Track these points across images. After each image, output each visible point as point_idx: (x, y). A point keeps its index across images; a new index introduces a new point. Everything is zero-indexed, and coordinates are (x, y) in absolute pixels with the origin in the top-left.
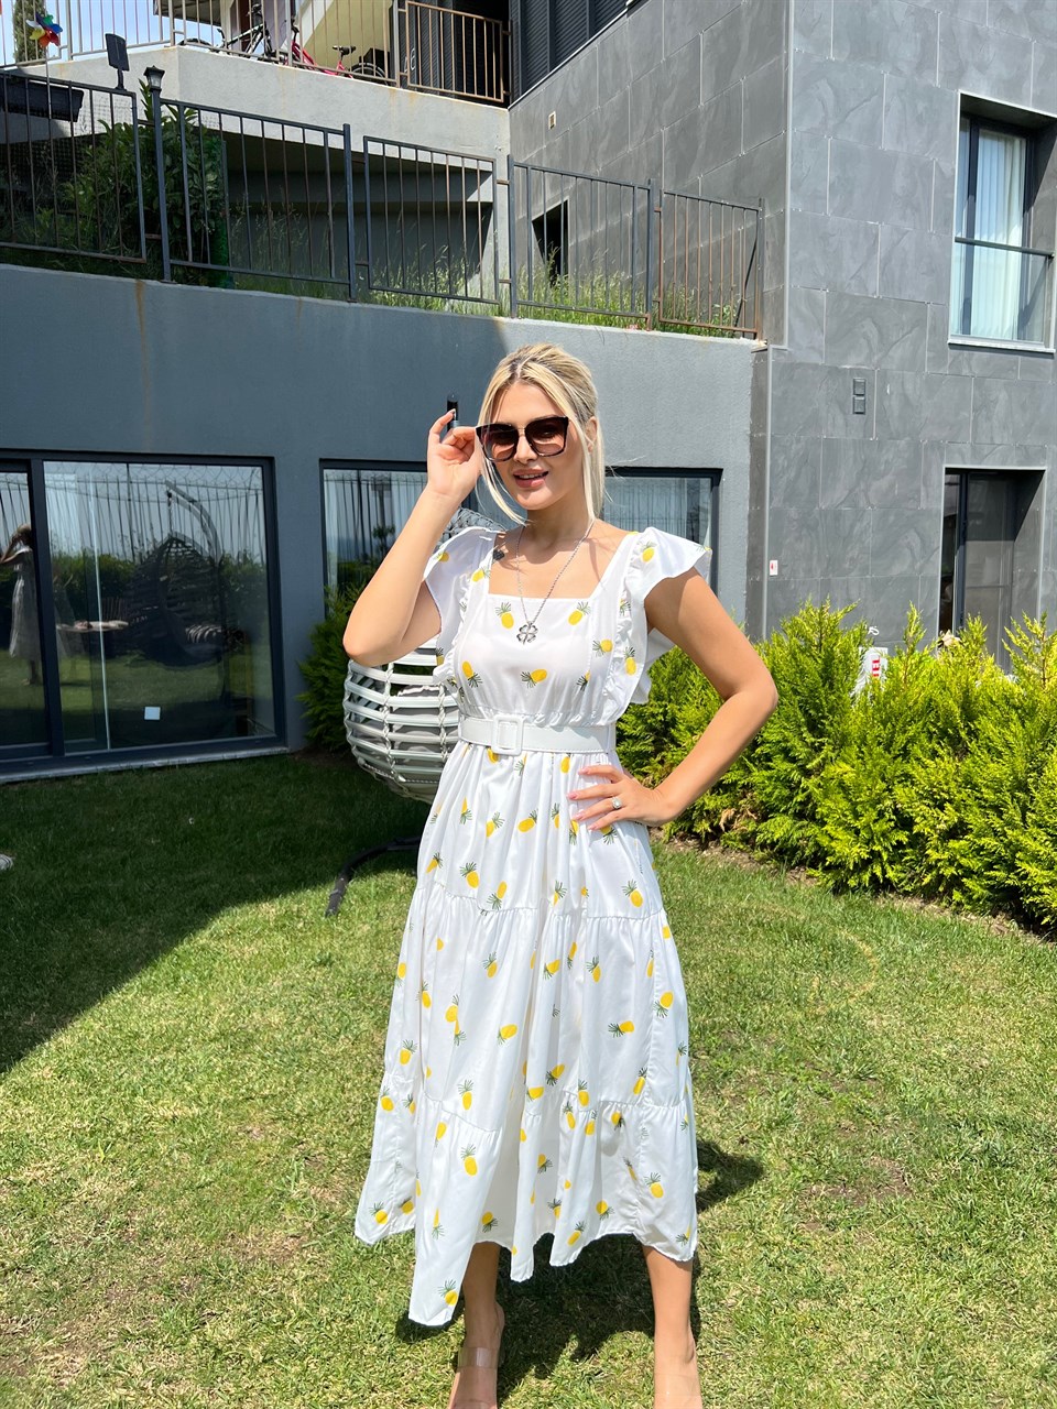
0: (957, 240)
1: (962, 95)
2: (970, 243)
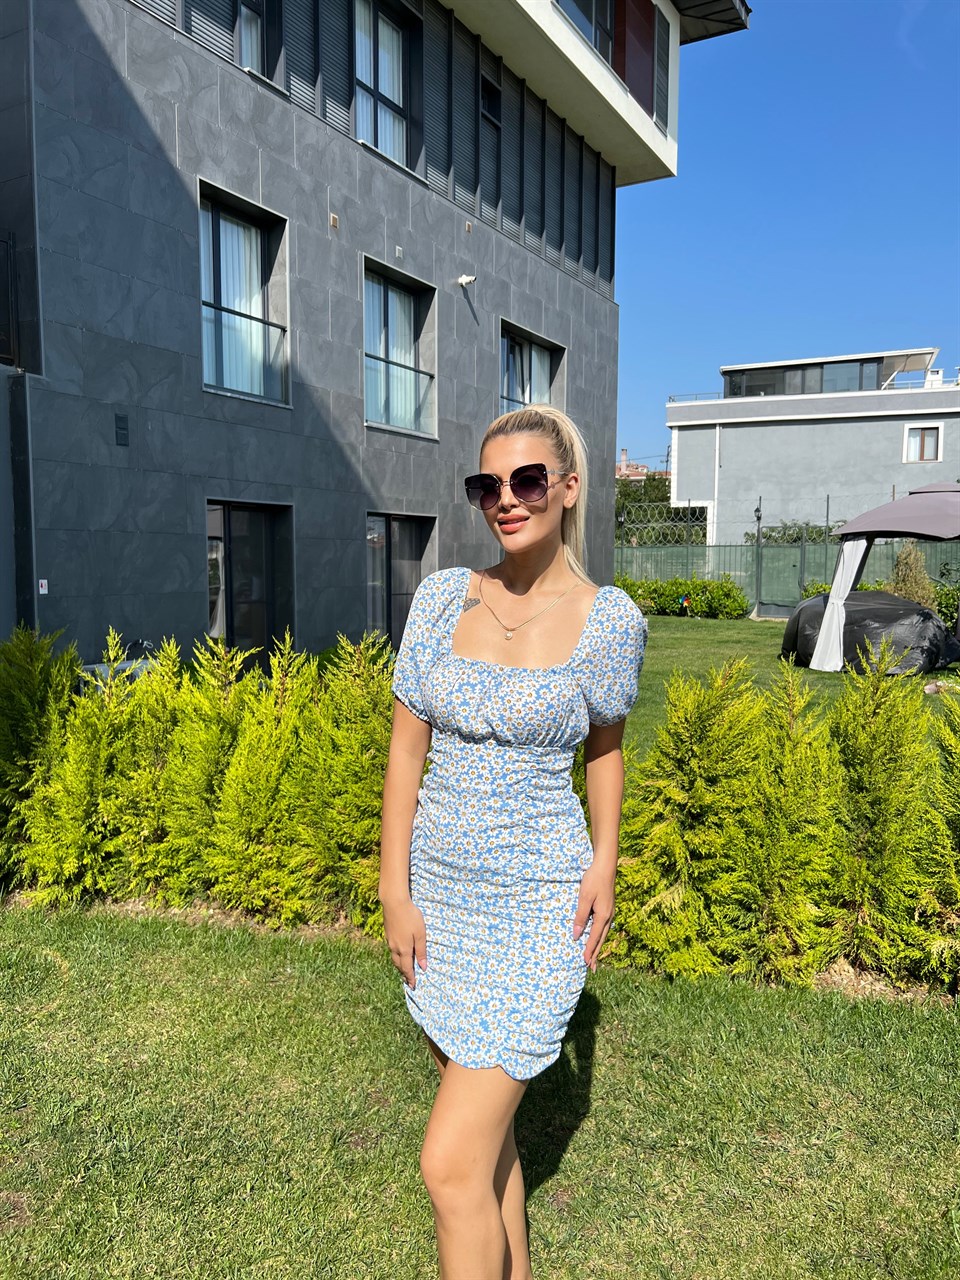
0: (207, 304)
1: (201, 180)
2: (217, 306)
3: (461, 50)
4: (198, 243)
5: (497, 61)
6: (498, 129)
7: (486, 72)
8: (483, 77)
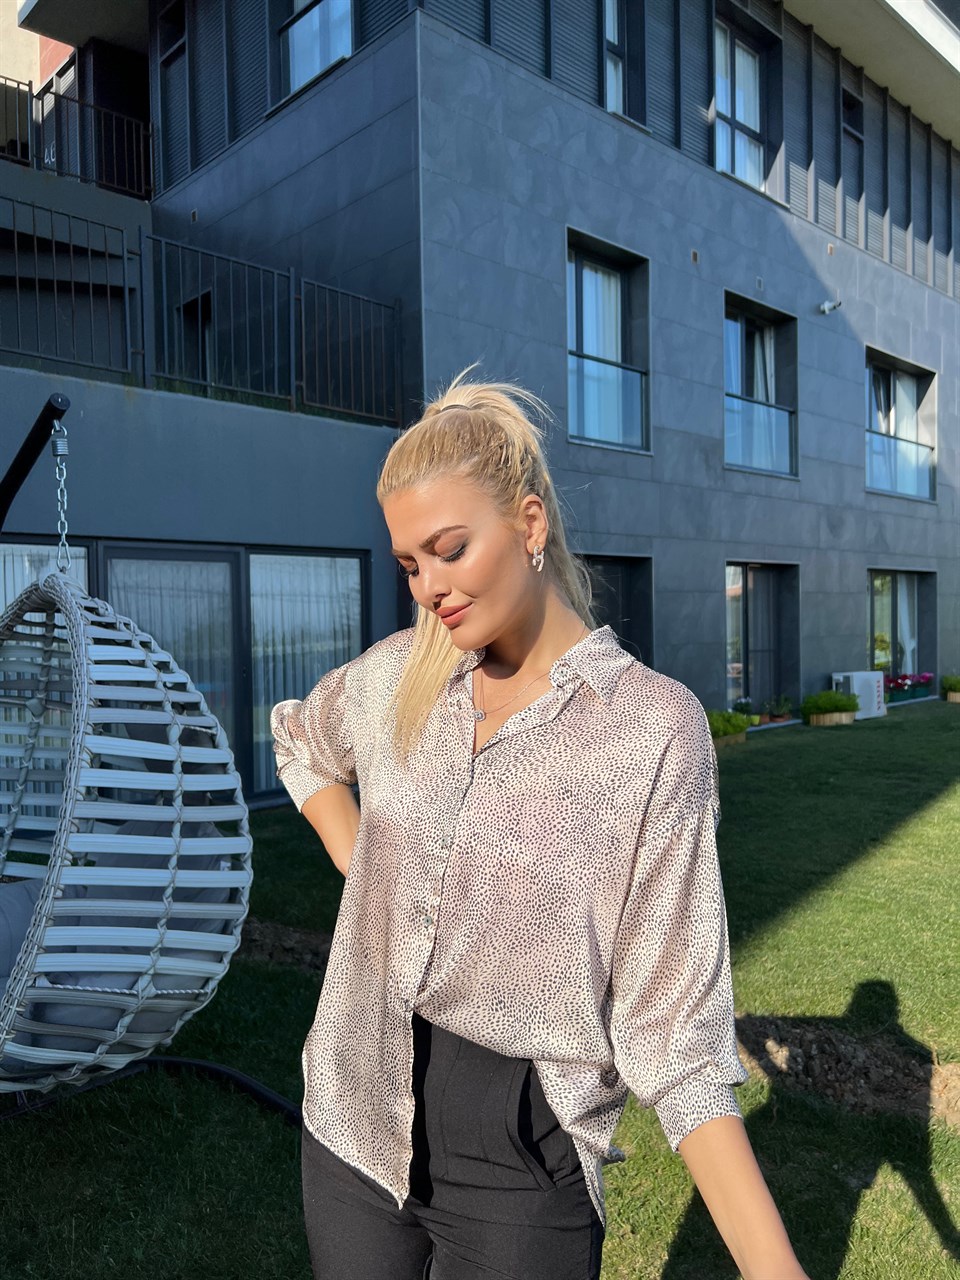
0: (571, 353)
1: (569, 229)
2: (580, 354)
3: (821, 65)
4: (565, 291)
5: (858, 72)
6: (860, 142)
7: (847, 85)
8: (844, 90)
